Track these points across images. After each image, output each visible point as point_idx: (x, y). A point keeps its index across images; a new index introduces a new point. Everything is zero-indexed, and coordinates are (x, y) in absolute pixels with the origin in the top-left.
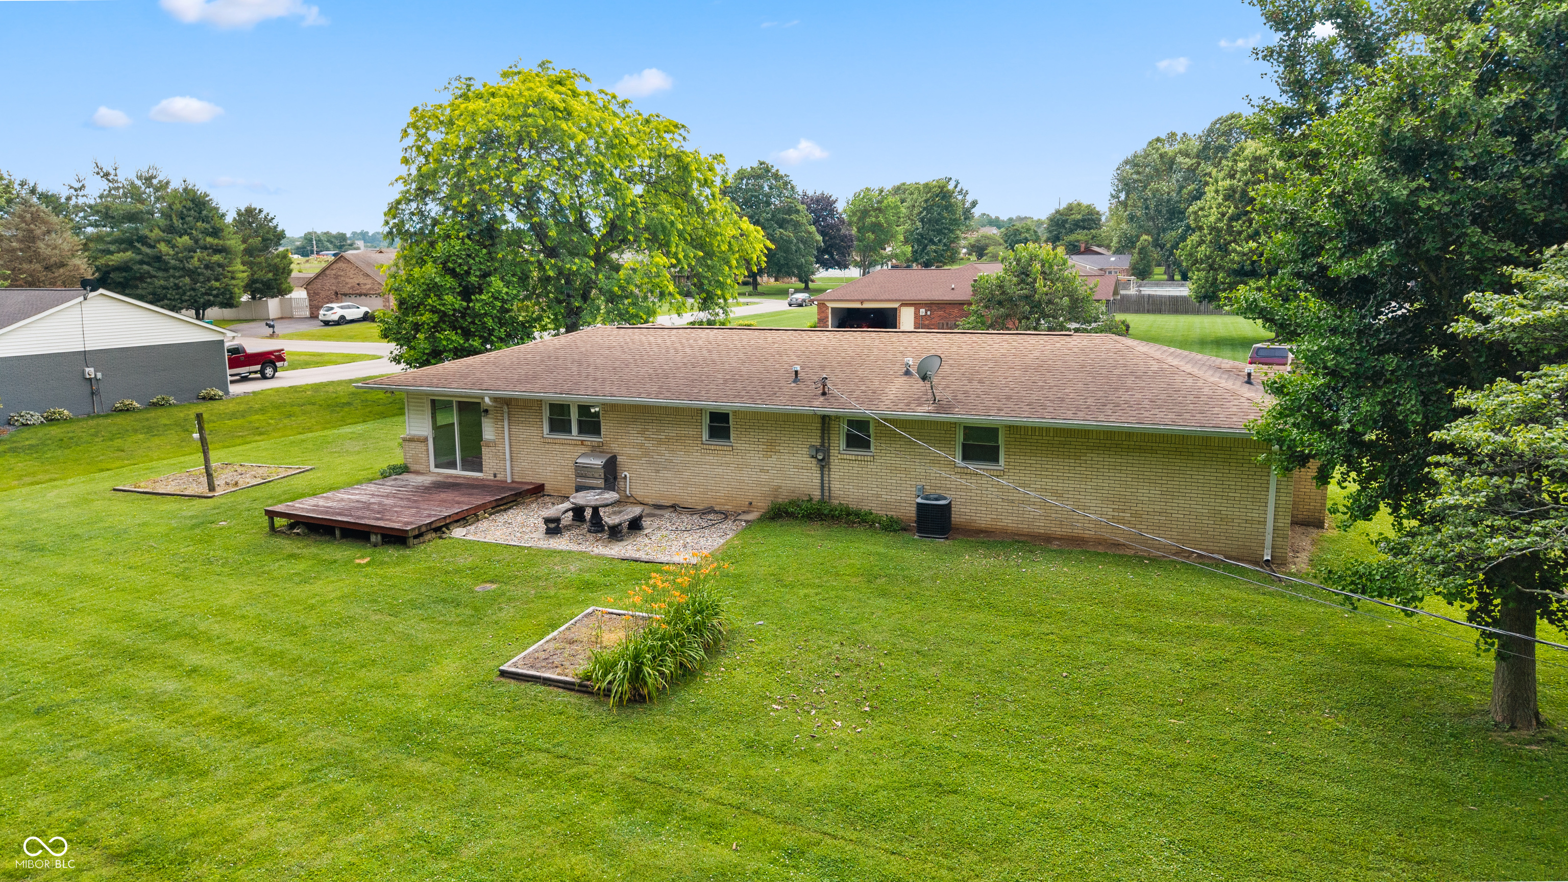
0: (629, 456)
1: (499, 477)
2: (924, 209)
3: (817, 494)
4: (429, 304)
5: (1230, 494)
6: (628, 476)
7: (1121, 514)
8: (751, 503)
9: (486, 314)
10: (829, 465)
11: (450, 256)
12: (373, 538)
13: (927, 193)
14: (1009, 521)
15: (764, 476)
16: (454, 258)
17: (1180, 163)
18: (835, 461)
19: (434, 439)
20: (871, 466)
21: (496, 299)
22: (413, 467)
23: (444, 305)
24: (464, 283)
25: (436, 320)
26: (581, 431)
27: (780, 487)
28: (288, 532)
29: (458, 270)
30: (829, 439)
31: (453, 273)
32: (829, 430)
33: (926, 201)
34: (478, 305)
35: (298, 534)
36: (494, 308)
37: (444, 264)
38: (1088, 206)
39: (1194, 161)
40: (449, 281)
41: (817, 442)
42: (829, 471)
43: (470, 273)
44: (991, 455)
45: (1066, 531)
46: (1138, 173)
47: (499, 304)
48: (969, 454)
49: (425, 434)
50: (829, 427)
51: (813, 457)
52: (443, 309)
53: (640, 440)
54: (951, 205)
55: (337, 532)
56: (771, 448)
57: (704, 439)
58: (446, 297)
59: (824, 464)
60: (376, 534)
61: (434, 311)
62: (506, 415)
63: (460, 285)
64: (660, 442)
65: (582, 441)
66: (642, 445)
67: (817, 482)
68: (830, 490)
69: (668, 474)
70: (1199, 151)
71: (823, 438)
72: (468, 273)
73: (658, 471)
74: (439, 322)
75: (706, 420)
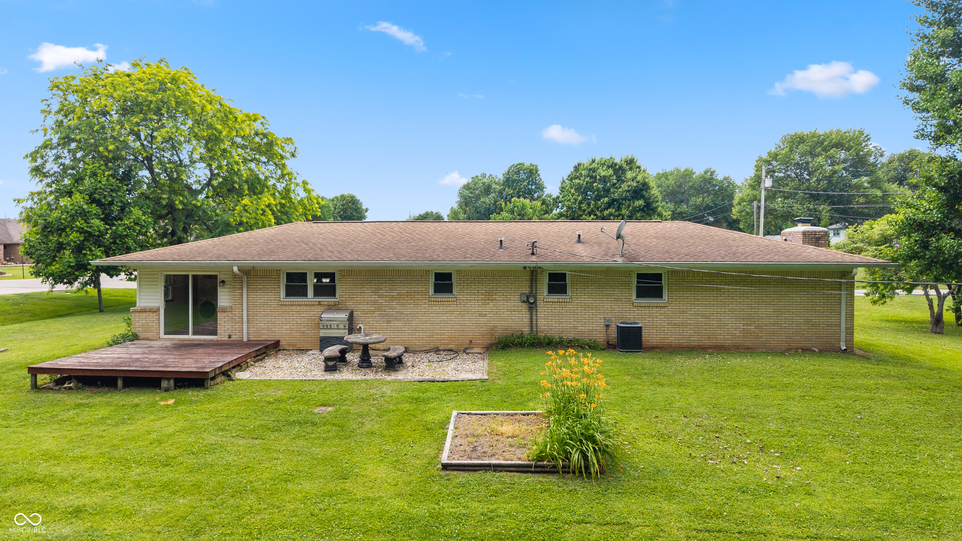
0: (363, 311)
1: (234, 338)
2: (342, 210)
3: (526, 330)
4: (77, 227)
5: (817, 308)
6: (362, 327)
7: (748, 327)
8: (471, 341)
9: (127, 236)
10: (536, 307)
11: (96, 189)
12: (164, 384)
13: (343, 201)
14: (672, 339)
15: (482, 319)
16: (101, 191)
17: (494, 188)
18: (540, 304)
19: (165, 310)
20: (569, 306)
21: (137, 224)
22: (142, 335)
23: (90, 227)
24: (107, 212)
25: (82, 238)
26: (316, 294)
27: (496, 327)
28: (57, 388)
29: (103, 200)
30: (536, 288)
31: (98, 203)
32: (536, 281)
33: (343, 205)
34: (120, 228)
35: (70, 388)
36: (134, 231)
37: (90, 196)
38: (437, 213)
39: (502, 187)
40: (94, 209)
41: (527, 290)
42: (537, 312)
43: (113, 203)
44: (657, 293)
45: (713, 342)
46: (472, 193)
47: (139, 228)
48: (642, 293)
49: (157, 305)
50: (536, 279)
51: (524, 302)
52: (90, 230)
53: (374, 297)
54: (358, 208)
55: (120, 383)
56: (489, 297)
57: (430, 294)
58: (92, 221)
59: (532, 306)
60: (168, 379)
61: (81, 231)
62: (245, 284)
63: (103, 213)
64: (392, 298)
65: (319, 302)
66: (375, 302)
67: (526, 320)
68: (537, 326)
69: (399, 324)
70: (504, 182)
71: (531, 287)
72: (111, 203)
73: (389, 322)
74: (83, 241)
75: (432, 279)
